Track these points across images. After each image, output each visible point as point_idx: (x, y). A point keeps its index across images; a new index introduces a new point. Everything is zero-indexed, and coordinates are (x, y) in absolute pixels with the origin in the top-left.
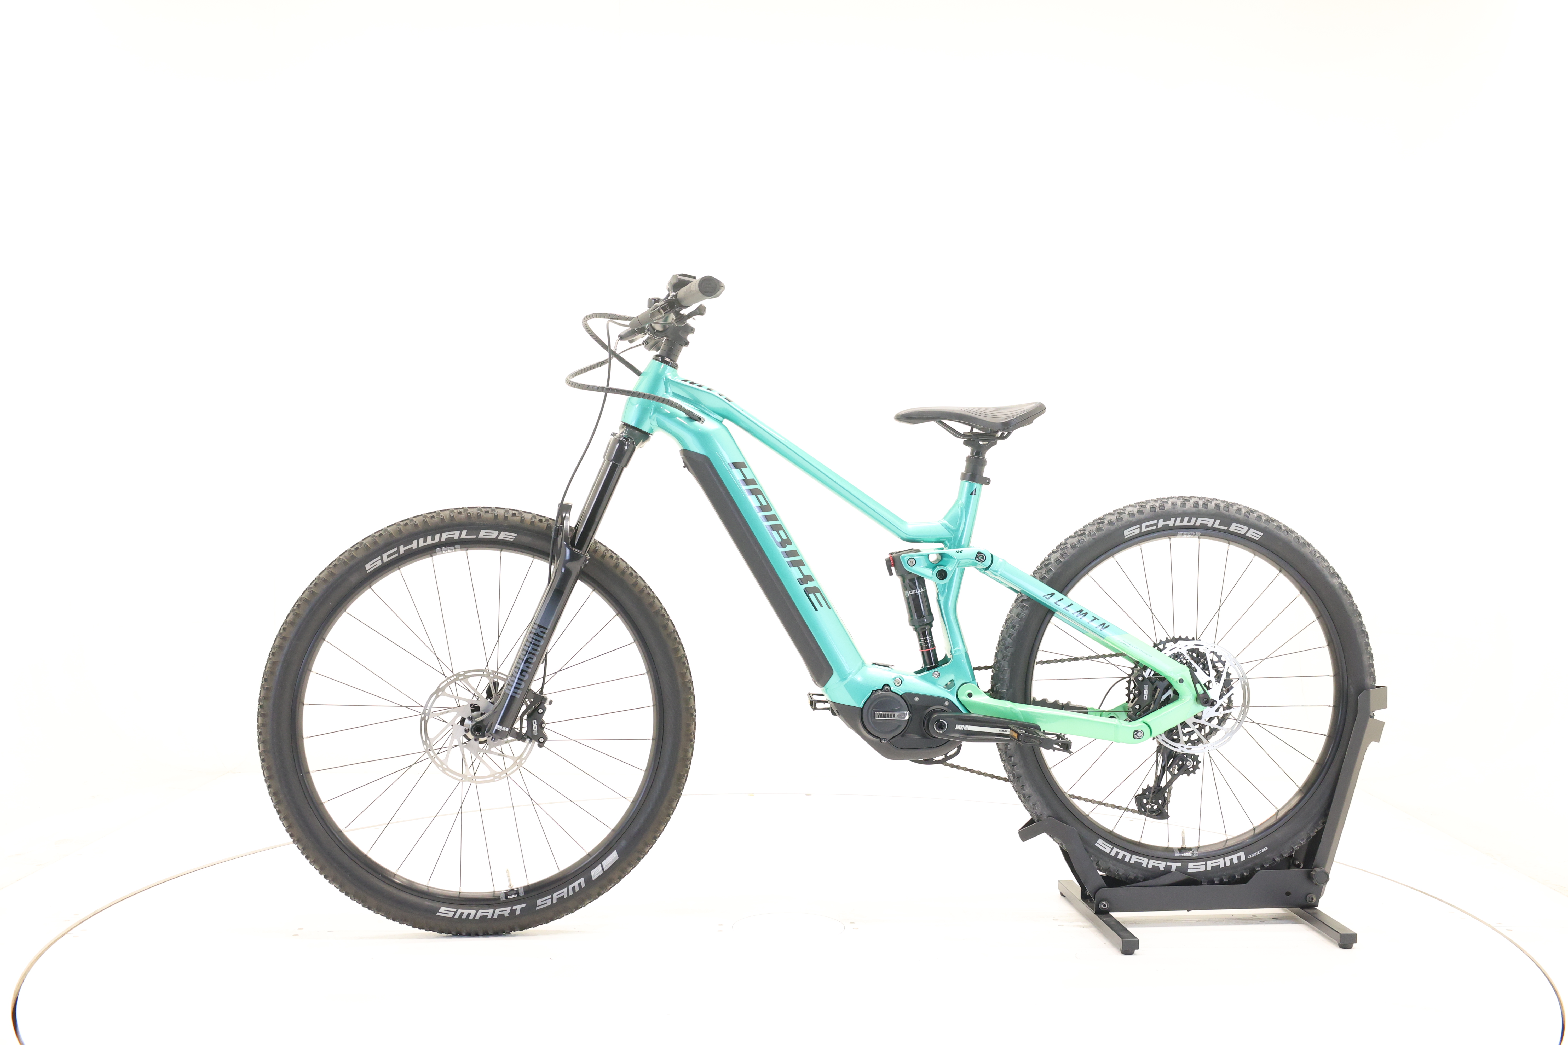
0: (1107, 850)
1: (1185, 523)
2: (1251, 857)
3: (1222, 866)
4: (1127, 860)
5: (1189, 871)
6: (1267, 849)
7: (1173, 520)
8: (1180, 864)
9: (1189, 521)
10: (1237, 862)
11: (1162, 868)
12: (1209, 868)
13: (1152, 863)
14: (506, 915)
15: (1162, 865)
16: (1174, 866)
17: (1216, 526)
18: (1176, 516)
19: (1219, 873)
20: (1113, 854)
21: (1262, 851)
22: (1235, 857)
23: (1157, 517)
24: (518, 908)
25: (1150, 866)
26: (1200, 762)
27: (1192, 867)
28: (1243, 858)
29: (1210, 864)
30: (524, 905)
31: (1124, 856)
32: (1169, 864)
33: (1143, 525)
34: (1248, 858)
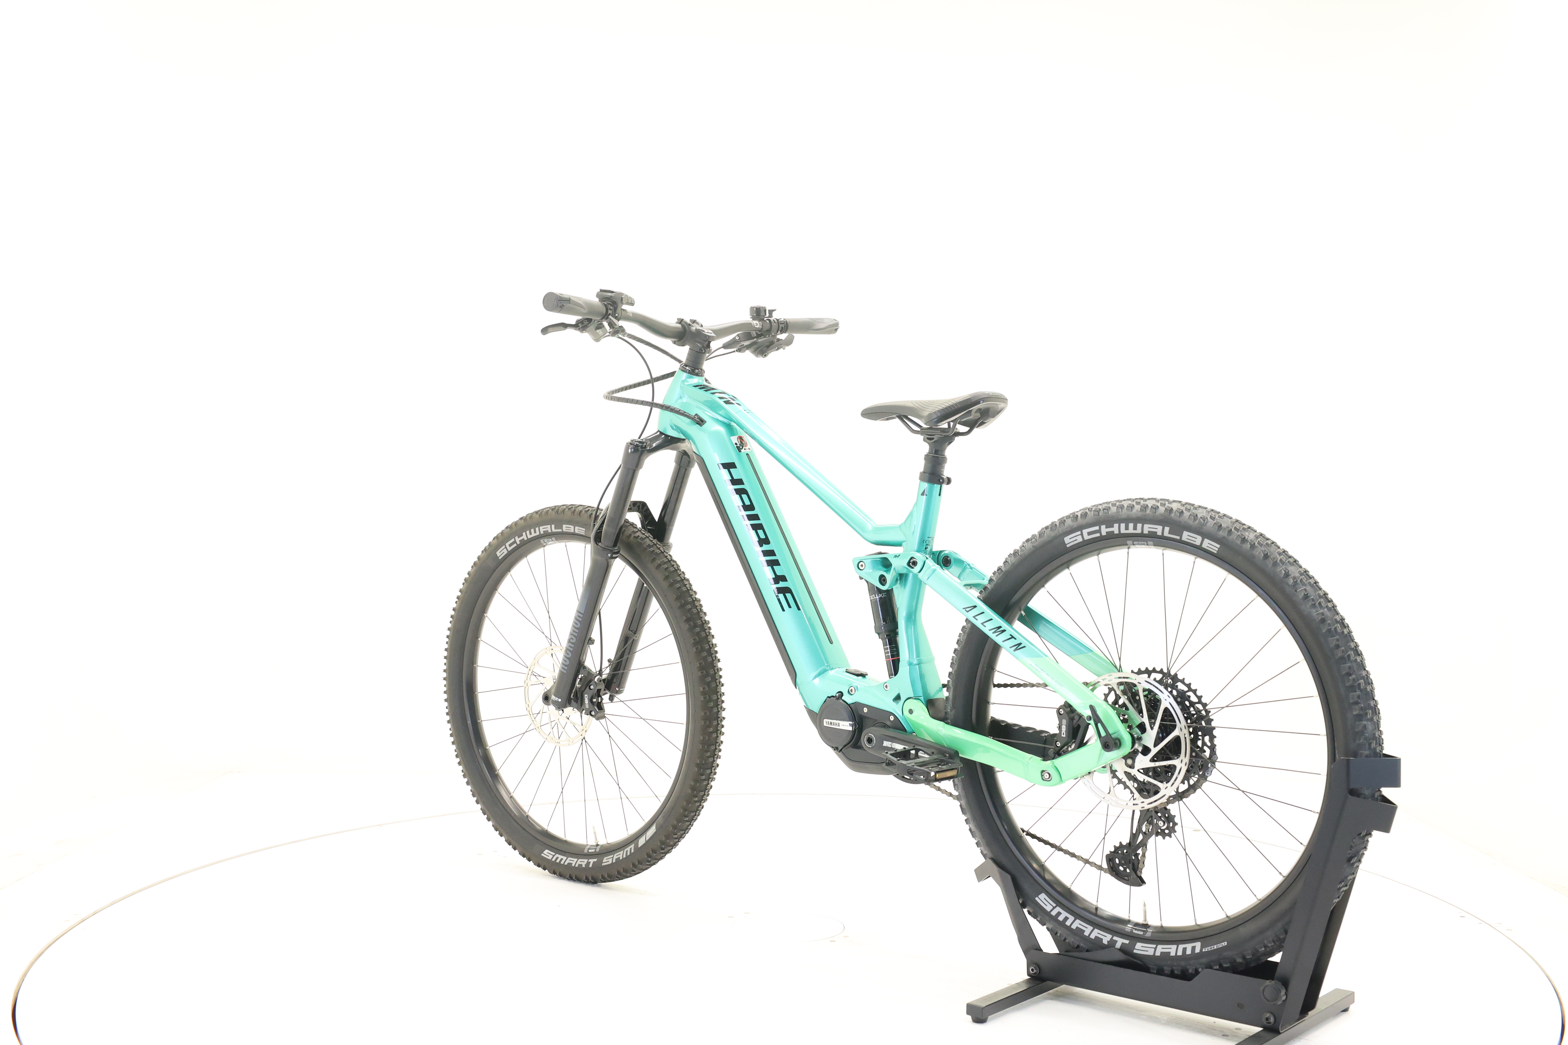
0: (1048, 908)
1: (1131, 530)
2: (1206, 950)
3: (1173, 954)
4: (1068, 923)
5: (1135, 951)
6: (1226, 944)
7: (1116, 525)
8: (1127, 942)
9: (1135, 528)
10: (1190, 953)
11: (1105, 942)
12: (1158, 954)
13: (1096, 933)
14: (584, 866)
15: (1106, 938)
16: (1120, 942)
17: (1166, 534)
18: (1119, 521)
19: (1168, 962)
20: (1054, 913)
21: (1220, 946)
22: (1189, 947)
23: (1098, 523)
24: (592, 861)
25: (1092, 936)
26: (1177, 824)
27: (1141, 949)
28: (1197, 950)
29: (1161, 949)
30: (595, 860)
31: (1066, 919)
32: (1115, 938)
33: (1085, 532)
34: (1204, 950)
